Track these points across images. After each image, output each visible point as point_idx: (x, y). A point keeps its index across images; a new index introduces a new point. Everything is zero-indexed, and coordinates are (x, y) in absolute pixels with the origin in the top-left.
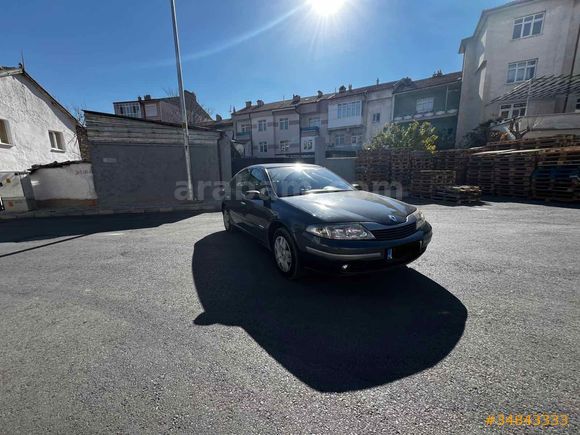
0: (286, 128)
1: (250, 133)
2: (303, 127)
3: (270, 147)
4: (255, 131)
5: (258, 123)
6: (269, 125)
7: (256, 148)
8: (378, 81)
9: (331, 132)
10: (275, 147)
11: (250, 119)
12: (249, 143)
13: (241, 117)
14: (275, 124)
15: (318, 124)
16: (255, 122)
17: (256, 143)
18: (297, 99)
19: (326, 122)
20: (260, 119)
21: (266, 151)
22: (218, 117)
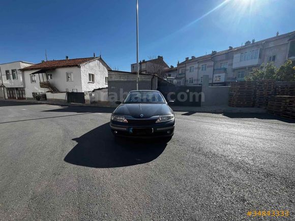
0: (205, 70)
1: (185, 74)
2: (215, 68)
3: (195, 80)
4: (187, 73)
5: (189, 68)
6: (196, 68)
7: (187, 81)
8: (278, 33)
9: (234, 70)
10: (198, 80)
11: (186, 66)
12: (184, 78)
13: (181, 66)
14: (199, 68)
15: (226, 66)
16: (188, 68)
17: (188, 78)
18: (214, 53)
19: (232, 65)
20: (190, 66)
21: (192, 82)
22: (172, 67)
